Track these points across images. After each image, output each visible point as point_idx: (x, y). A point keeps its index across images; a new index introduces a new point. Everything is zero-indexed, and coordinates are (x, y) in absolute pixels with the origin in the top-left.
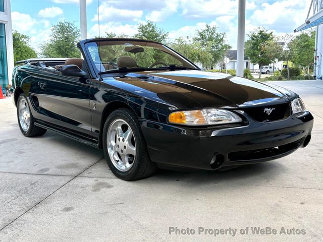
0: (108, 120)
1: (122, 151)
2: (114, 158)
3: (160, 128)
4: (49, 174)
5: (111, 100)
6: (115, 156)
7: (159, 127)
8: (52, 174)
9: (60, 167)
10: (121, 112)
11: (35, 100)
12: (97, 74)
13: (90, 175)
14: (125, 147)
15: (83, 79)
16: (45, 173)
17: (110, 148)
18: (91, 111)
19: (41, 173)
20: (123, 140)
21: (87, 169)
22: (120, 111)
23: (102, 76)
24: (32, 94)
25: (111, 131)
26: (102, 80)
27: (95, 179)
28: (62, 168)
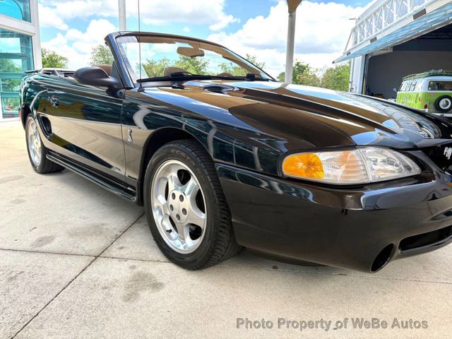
0: (153, 160)
1: (178, 216)
2: (164, 227)
3: (263, 186)
4: (51, 249)
5: (159, 126)
6: (164, 223)
7: (261, 183)
8: (56, 250)
9: (74, 234)
10: (178, 149)
11: (45, 123)
12: (135, 82)
13: (122, 252)
14: (184, 211)
15: (112, 90)
16: (44, 248)
17: (157, 212)
18: (124, 142)
19: (36, 249)
20: (182, 198)
21: (118, 237)
22: (176, 145)
23: (144, 84)
24: (42, 114)
25: (159, 180)
26: (143, 91)
27: (131, 263)
28: (76, 234)
